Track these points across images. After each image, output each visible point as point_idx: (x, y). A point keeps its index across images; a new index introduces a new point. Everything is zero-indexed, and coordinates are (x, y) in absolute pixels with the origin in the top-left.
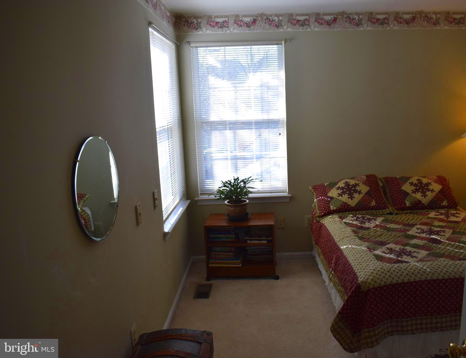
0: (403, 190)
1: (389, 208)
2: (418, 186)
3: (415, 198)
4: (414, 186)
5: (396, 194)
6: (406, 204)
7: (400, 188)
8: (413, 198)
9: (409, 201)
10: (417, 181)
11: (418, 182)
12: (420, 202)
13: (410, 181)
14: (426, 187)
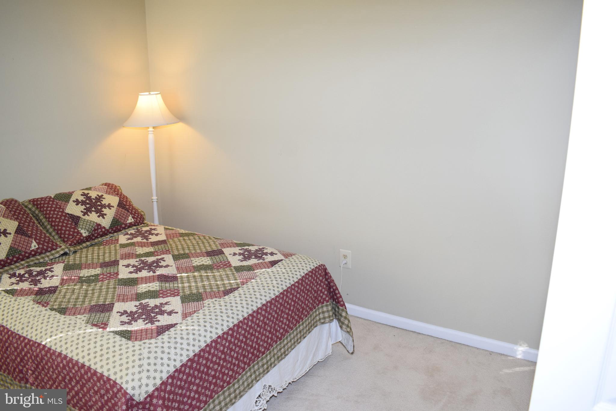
0: (68, 214)
1: (60, 247)
2: (88, 204)
3: (91, 221)
4: (82, 205)
5: (59, 222)
6: (81, 233)
7: (63, 212)
8: (87, 222)
9: (85, 229)
10: (83, 197)
11: (85, 198)
12: (99, 225)
13: (73, 198)
14: (99, 203)
